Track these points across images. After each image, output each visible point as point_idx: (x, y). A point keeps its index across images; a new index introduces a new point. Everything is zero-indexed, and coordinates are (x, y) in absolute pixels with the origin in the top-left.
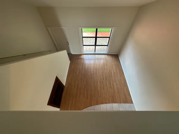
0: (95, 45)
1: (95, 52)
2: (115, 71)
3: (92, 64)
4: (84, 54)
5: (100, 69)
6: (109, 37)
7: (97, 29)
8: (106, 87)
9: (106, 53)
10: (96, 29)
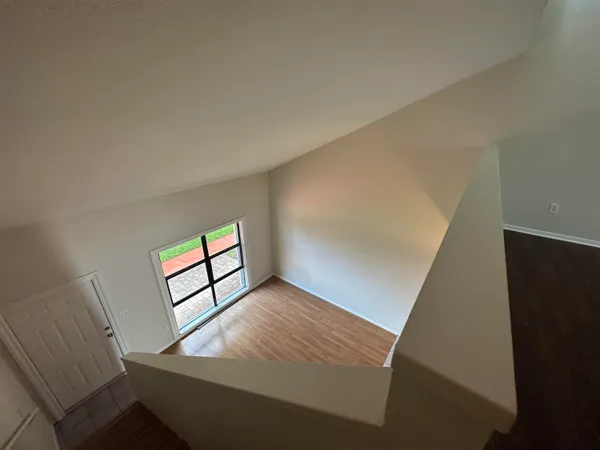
0: (212, 282)
1: (216, 305)
2: (307, 310)
3: (239, 341)
4: (185, 337)
5: (273, 332)
6: (239, 244)
7: (204, 239)
8: (329, 358)
9: (247, 289)
10: (200, 239)
